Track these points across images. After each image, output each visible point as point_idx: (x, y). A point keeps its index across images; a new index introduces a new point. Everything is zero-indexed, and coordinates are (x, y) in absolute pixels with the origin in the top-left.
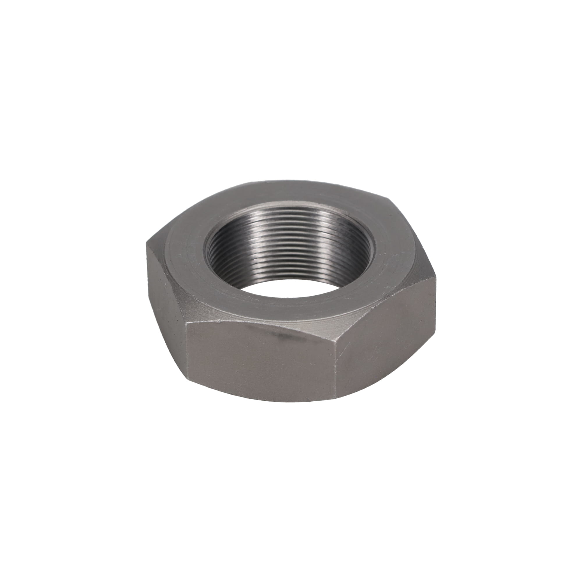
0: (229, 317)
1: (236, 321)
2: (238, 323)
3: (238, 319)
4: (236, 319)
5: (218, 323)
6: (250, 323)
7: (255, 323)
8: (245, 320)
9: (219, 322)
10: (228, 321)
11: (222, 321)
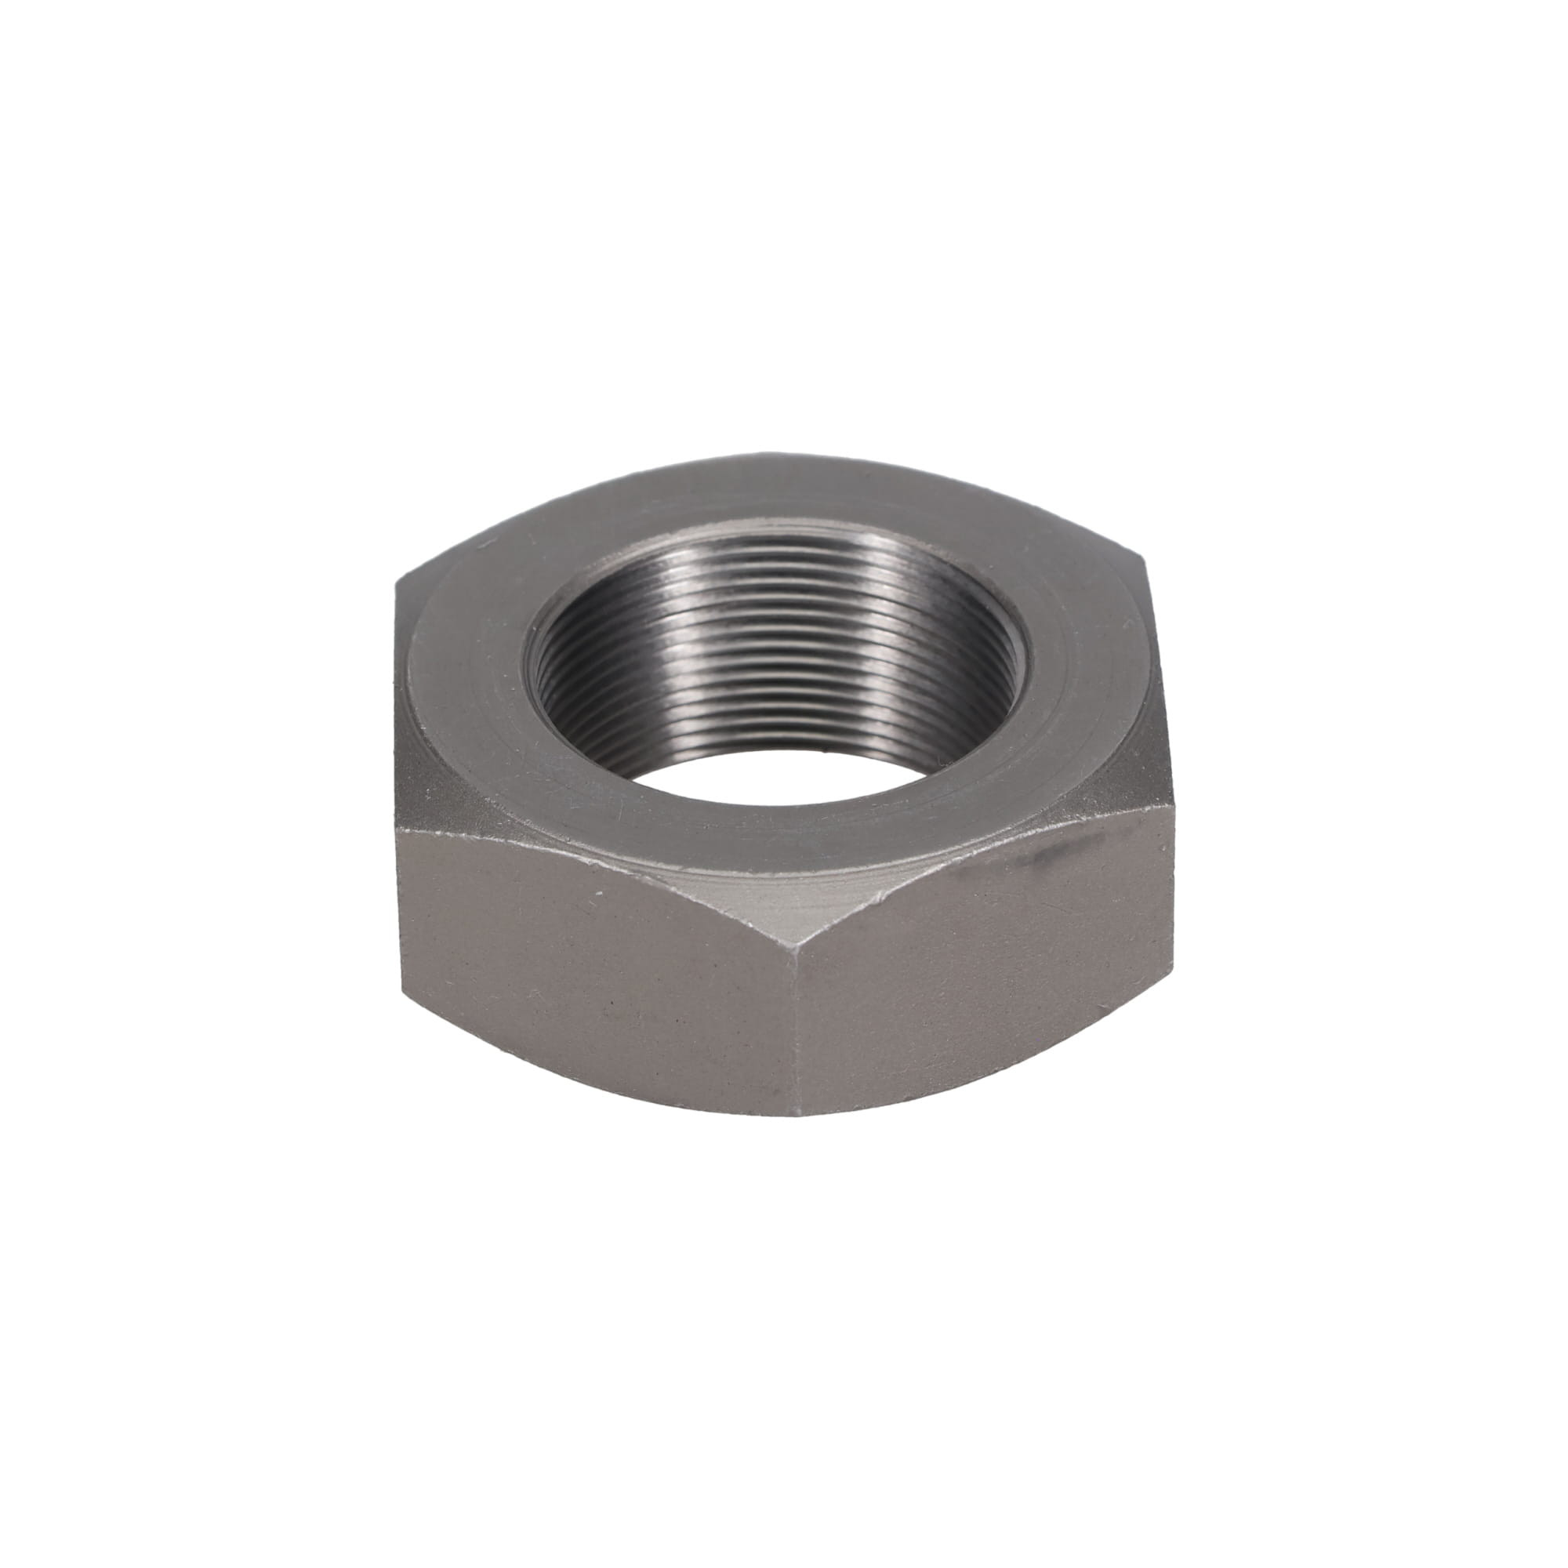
0: (898, 872)
1: (925, 874)
2: (932, 875)
3: (929, 866)
4: (922, 868)
5: (879, 905)
6: (961, 860)
7: (975, 852)
8: (947, 860)
9: (883, 898)
10: (904, 884)
11: (888, 892)
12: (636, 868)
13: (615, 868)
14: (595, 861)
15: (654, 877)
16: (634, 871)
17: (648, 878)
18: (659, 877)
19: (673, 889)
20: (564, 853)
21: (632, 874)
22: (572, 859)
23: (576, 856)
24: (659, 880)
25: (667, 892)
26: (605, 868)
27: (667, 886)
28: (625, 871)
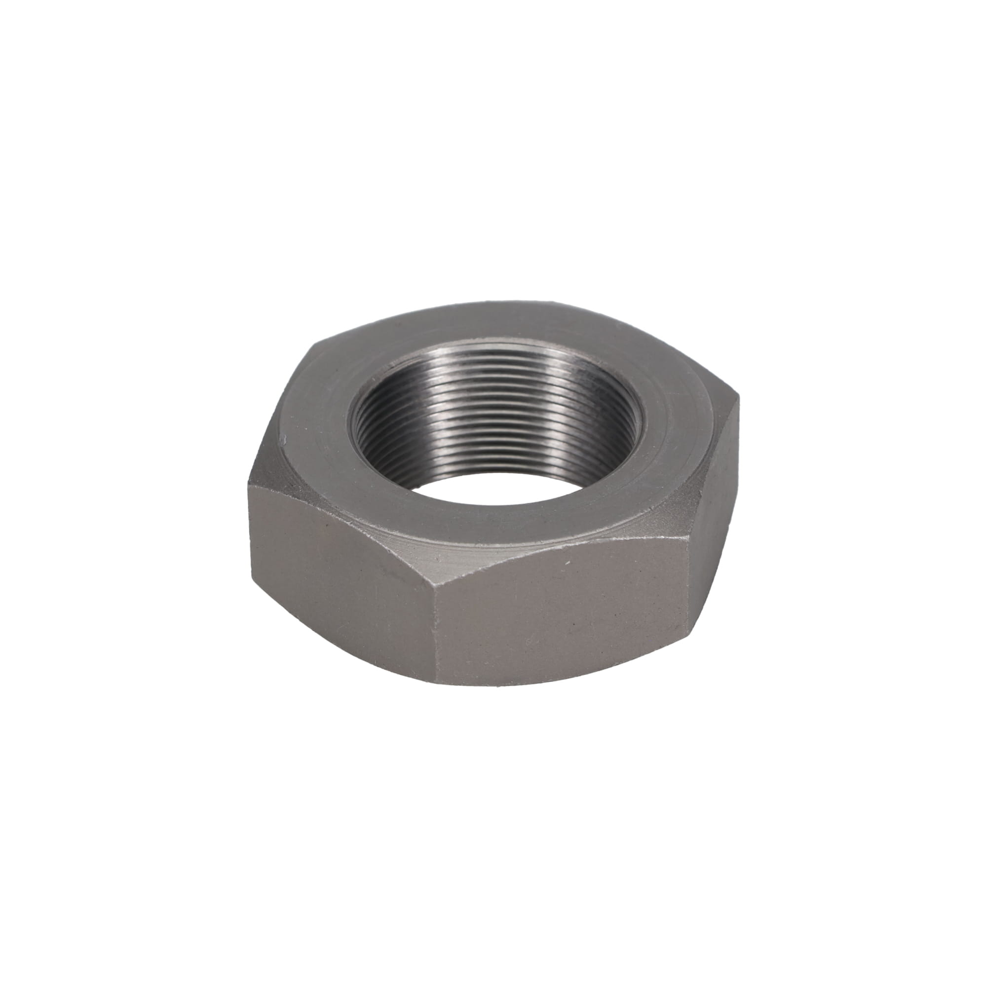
12: (588, 538)
13: (577, 544)
14: (564, 545)
15: (600, 537)
16: (589, 540)
17: (598, 540)
18: (603, 536)
19: (614, 539)
20: (545, 550)
21: (588, 542)
22: (551, 551)
23: (553, 548)
24: (604, 538)
25: (611, 542)
26: (571, 547)
27: (611, 539)
28: (584, 542)
